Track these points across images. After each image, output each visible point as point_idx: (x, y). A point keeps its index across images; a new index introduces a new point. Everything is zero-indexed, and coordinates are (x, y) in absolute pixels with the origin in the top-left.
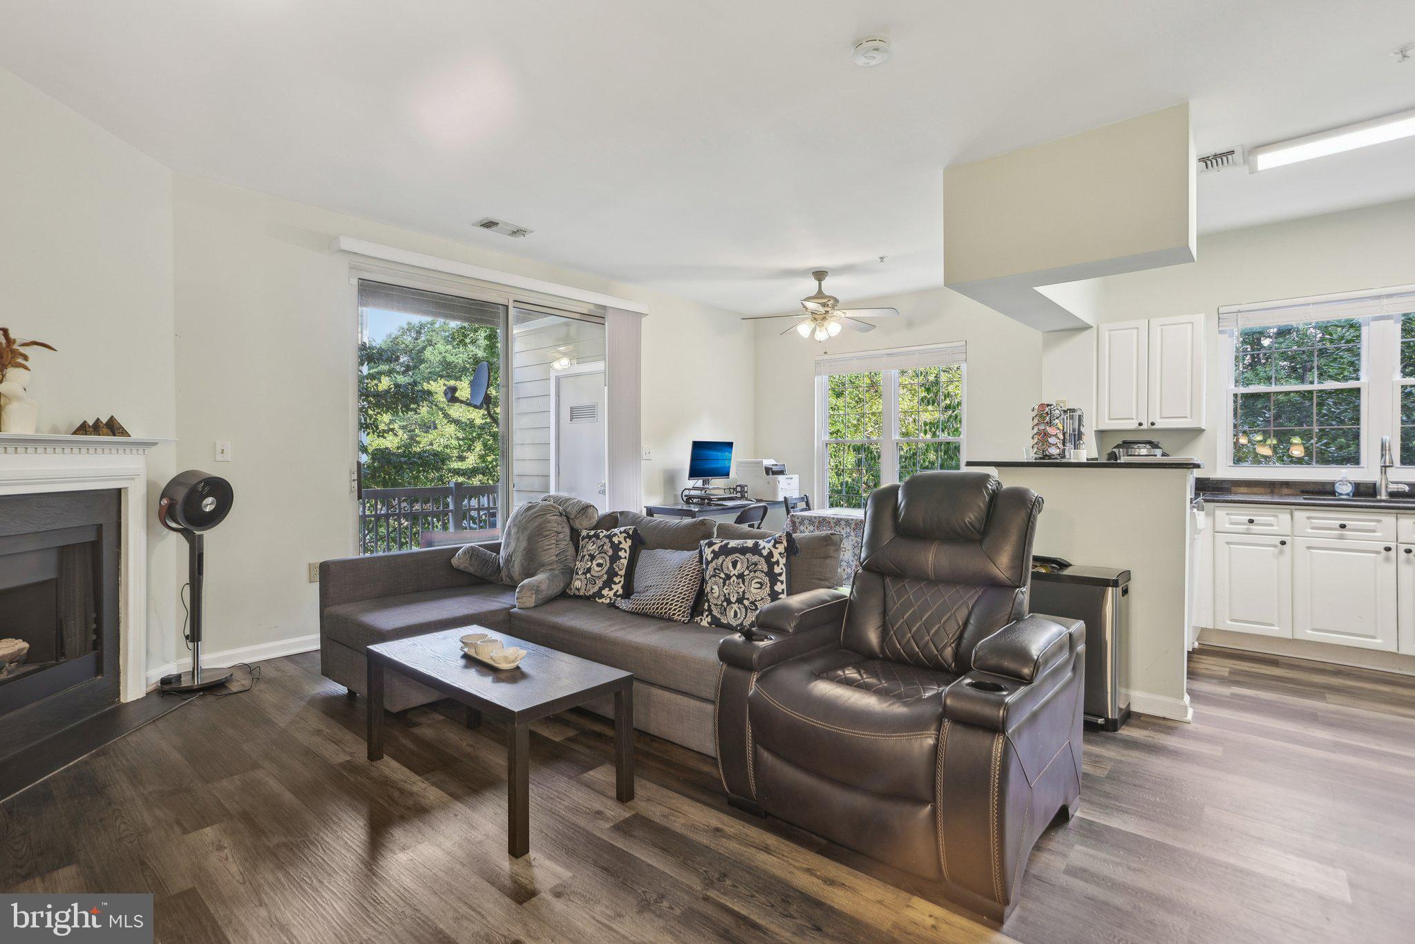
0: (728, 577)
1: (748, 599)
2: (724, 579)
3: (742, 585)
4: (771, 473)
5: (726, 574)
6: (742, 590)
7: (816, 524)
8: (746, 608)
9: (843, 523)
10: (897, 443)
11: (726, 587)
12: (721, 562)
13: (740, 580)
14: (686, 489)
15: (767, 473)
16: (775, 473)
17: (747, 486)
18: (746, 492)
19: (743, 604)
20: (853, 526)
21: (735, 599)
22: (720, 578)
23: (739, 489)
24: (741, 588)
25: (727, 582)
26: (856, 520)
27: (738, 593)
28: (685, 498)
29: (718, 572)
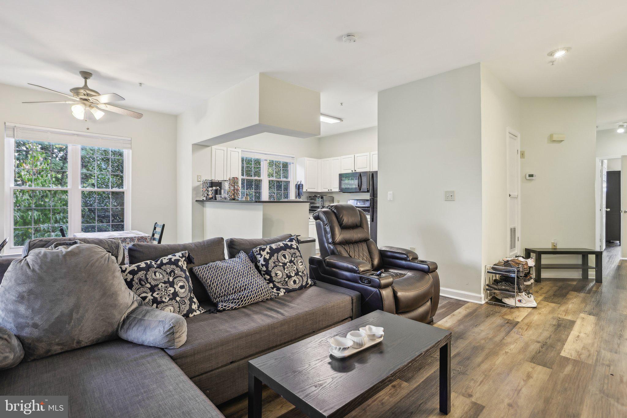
0: (285, 264)
1: (300, 272)
2: (282, 266)
3: (294, 266)
5: (282, 263)
6: (295, 268)
8: (301, 276)
11: (286, 270)
12: (276, 257)
13: (292, 263)
19: (299, 275)
21: (294, 274)
22: (280, 266)
24: (294, 267)
25: (286, 267)
27: (294, 270)
29: (277, 263)
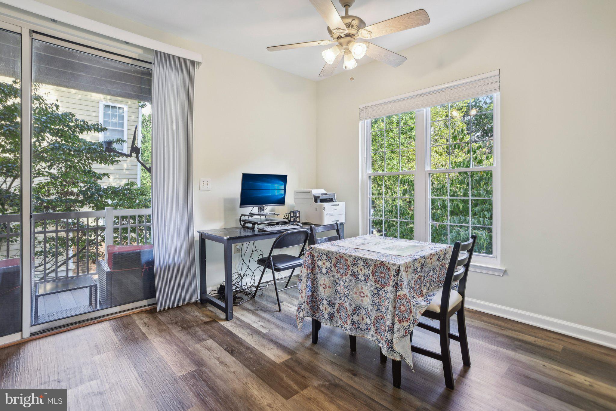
4: (318, 201)
7: (333, 261)
9: (361, 263)
10: (429, 174)
14: (242, 215)
15: (316, 201)
16: (323, 201)
17: (299, 212)
18: (299, 217)
20: (372, 268)
23: (292, 214)
26: (376, 261)
28: (242, 223)
